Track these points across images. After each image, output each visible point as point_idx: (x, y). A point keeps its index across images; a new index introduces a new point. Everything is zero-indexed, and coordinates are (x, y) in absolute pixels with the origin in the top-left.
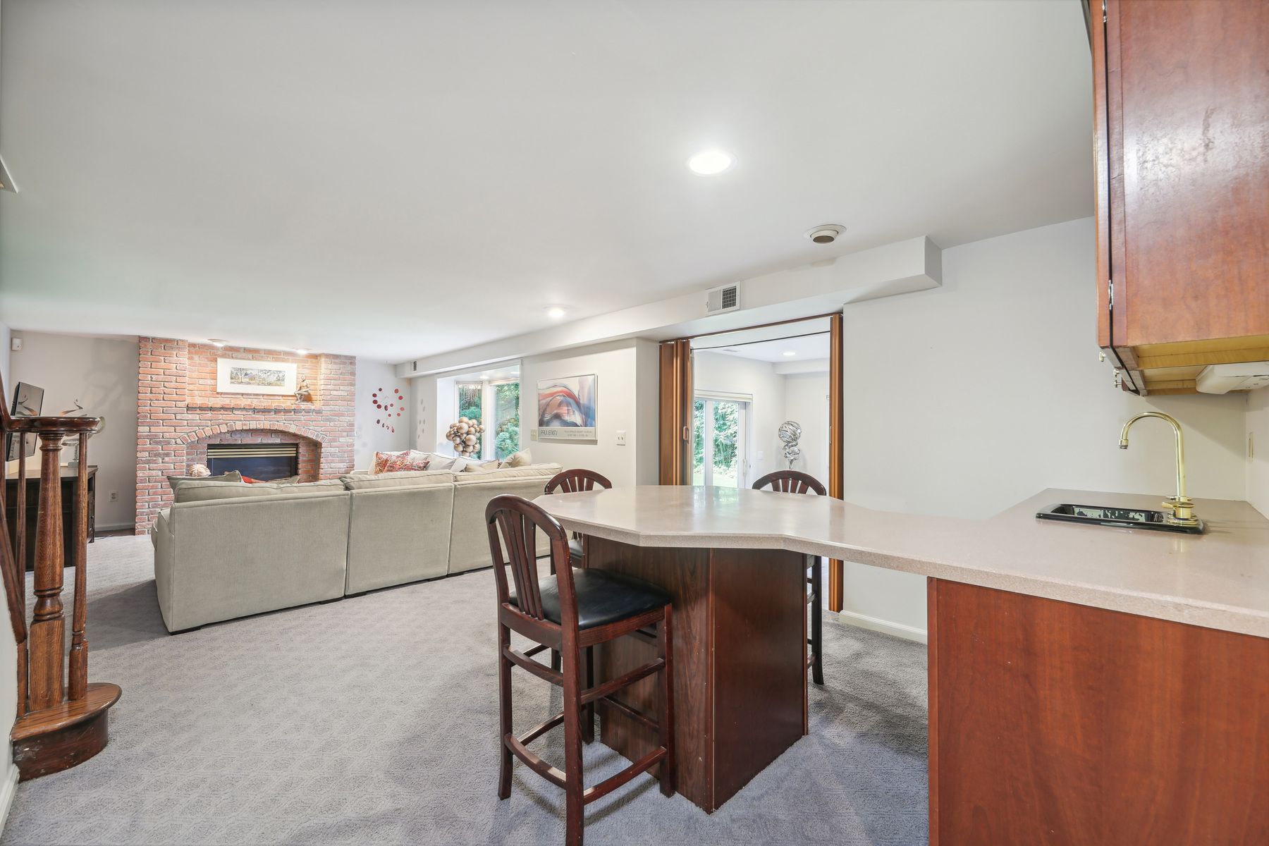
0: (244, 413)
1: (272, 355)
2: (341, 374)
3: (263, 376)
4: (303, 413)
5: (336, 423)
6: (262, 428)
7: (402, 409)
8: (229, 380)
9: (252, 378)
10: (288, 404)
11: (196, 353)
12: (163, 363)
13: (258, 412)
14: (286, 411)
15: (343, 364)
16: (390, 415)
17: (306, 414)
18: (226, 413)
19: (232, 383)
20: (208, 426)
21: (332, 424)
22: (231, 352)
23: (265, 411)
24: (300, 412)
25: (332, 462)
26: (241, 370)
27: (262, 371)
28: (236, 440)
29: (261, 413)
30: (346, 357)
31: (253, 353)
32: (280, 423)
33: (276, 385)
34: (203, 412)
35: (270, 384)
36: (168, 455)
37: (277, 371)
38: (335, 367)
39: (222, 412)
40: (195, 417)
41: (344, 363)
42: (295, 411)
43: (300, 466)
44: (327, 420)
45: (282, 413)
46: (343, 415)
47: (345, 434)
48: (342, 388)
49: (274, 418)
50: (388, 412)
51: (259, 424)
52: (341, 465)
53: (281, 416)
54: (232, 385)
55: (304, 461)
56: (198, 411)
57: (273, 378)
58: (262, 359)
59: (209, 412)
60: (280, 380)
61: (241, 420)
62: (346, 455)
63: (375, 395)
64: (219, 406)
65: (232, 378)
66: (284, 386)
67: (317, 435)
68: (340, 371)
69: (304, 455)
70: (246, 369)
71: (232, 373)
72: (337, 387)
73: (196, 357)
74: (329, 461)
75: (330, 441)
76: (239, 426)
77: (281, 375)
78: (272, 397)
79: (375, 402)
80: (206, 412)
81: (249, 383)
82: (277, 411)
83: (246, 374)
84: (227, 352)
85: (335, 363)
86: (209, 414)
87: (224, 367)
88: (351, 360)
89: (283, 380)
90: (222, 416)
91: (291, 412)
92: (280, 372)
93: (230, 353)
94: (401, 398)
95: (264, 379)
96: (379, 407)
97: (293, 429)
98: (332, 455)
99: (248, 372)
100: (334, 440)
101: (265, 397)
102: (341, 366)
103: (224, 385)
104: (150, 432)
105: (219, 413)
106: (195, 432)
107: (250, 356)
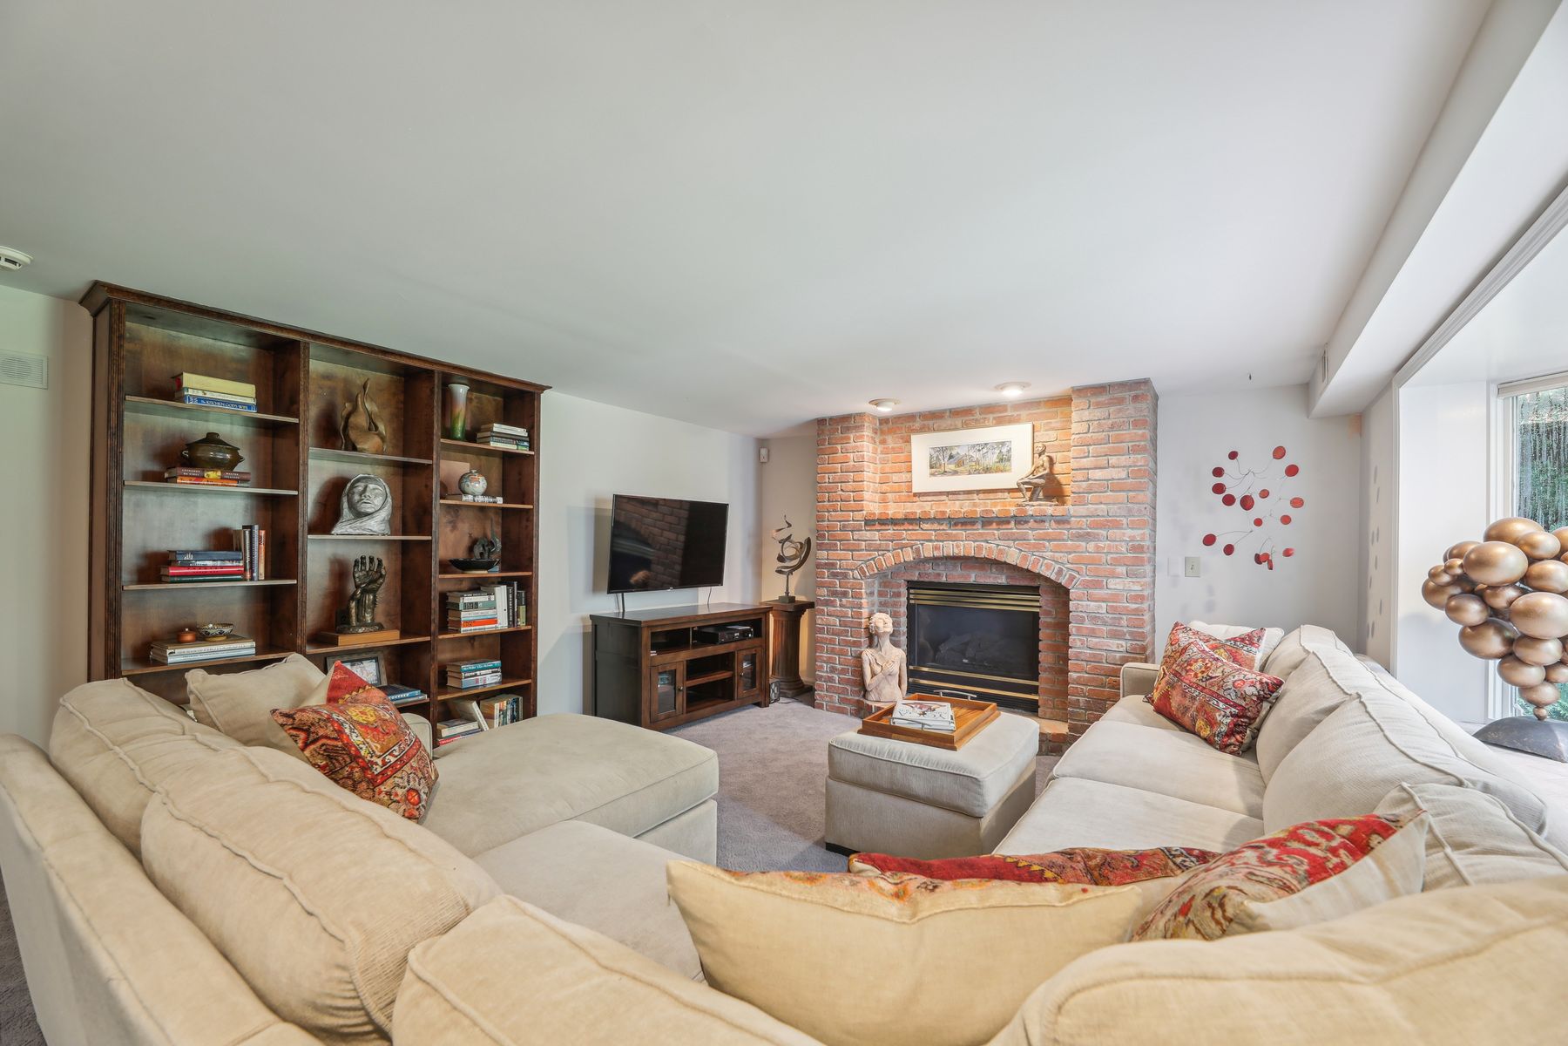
0: (936, 526)
1: (992, 413)
2: (1112, 427)
3: (976, 455)
4: (1032, 523)
5: (1101, 544)
6: (962, 554)
7: (1297, 503)
8: (928, 471)
9: (960, 463)
10: (1009, 505)
11: (891, 431)
12: (840, 454)
13: (956, 524)
14: (1003, 521)
15: (1114, 404)
16: (1258, 522)
17: (1036, 525)
18: (911, 527)
19: (932, 474)
20: (889, 551)
21: (1091, 546)
22: (932, 420)
23: (966, 522)
24: (1026, 522)
25: (1092, 633)
26: (943, 449)
27: (974, 446)
28: (939, 575)
29: (959, 527)
30: (1123, 385)
31: (965, 416)
32: (991, 545)
33: (998, 470)
34: (883, 527)
35: (987, 470)
36: (845, 594)
37: (998, 443)
38: (1099, 413)
39: (907, 526)
40: (874, 535)
41: (1121, 401)
42: (1020, 520)
43: (1041, 635)
44: (1080, 537)
45: (994, 526)
46: (1117, 525)
47: (1122, 570)
48: (1113, 460)
49: (981, 534)
50: (1255, 513)
51: (958, 547)
52: (1114, 644)
53: (994, 531)
54: (933, 478)
55: (1048, 626)
56: (878, 527)
57: (992, 459)
58: (978, 424)
59: (890, 527)
60: (1005, 459)
61: (931, 541)
62: (1124, 623)
63: (1218, 472)
64: (901, 516)
65: (931, 467)
66: (1009, 470)
67: (1060, 572)
68: (1110, 421)
69: (1048, 613)
70: (951, 448)
71: (931, 457)
72: (1103, 461)
73: (889, 439)
74: (1084, 632)
75: (1087, 585)
76: (928, 551)
77: (1004, 450)
78: (991, 496)
79: (1218, 489)
80: (887, 527)
81: (955, 473)
82: (987, 522)
83: (951, 457)
84: (926, 422)
85: (1099, 405)
86: (890, 531)
87: (921, 447)
88: (1139, 391)
89: (1009, 460)
90: (906, 533)
91: (1008, 522)
92: (1003, 444)
93: (931, 423)
94: (1292, 471)
95: (977, 462)
96: (1229, 500)
97: (1013, 556)
98: (1095, 618)
99: (954, 453)
100: (1097, 585)
101: (981, 496)
102: (1112, 409)
103: (922, 480)
104: (828, 559)
105: (902, 528)
106: (873, 559)
107: (958, 422)
